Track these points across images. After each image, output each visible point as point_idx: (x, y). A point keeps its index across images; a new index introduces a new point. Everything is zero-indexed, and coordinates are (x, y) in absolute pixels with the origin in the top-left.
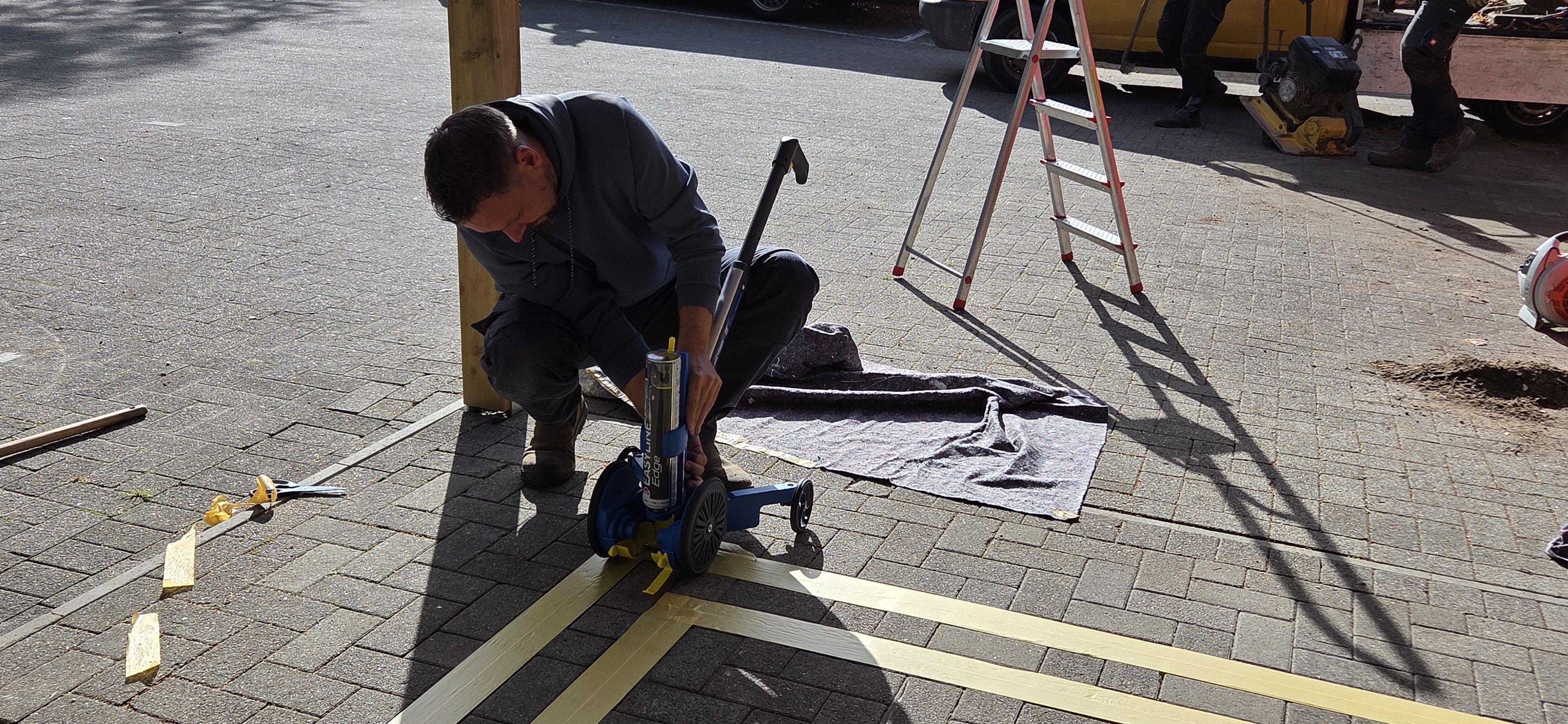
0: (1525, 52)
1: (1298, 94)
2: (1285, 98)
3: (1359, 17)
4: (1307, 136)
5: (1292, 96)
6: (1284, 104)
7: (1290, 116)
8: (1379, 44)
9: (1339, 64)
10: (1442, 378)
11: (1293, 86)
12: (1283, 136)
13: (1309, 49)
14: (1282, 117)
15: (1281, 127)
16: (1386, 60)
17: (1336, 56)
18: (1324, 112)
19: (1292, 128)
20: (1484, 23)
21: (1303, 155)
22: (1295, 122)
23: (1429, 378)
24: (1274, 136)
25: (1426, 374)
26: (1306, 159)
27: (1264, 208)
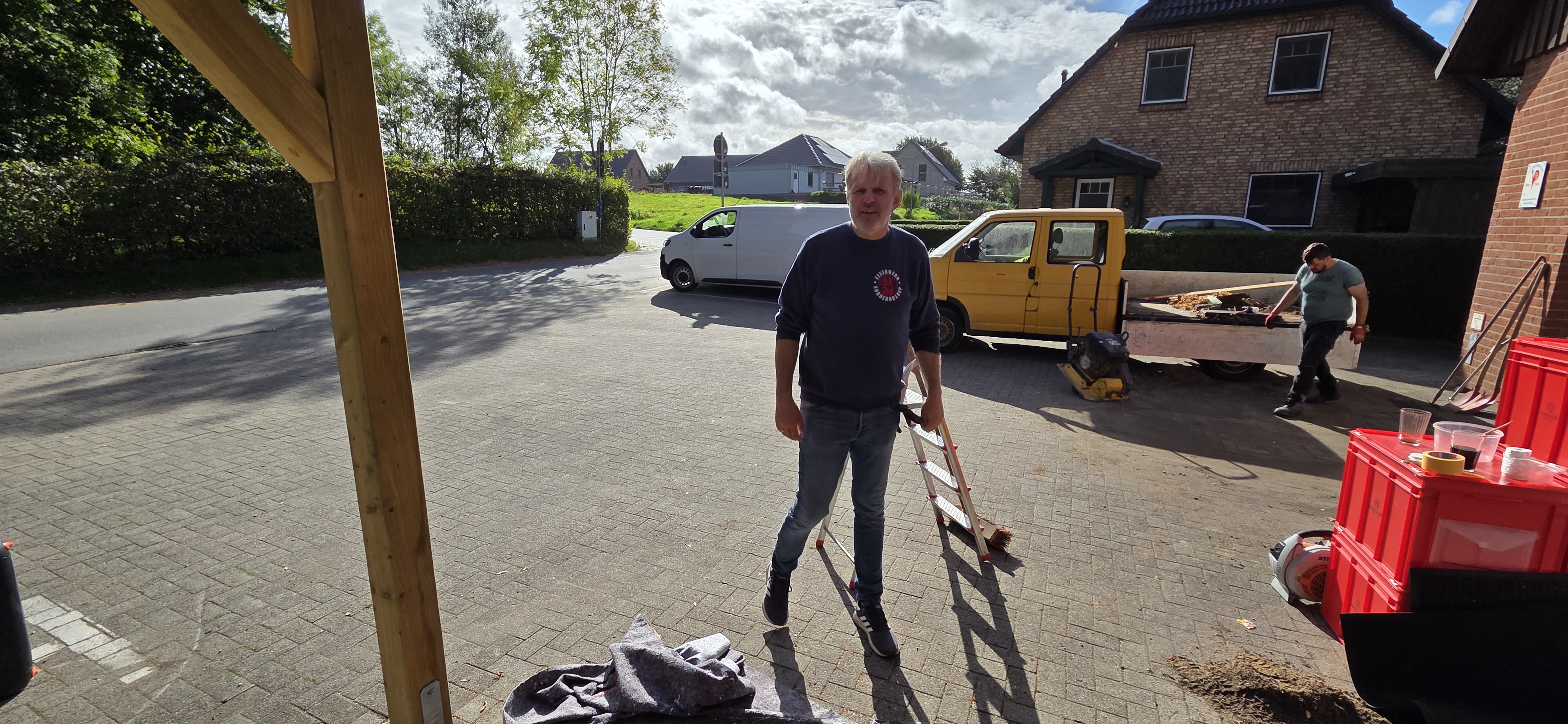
0: (1226, 333)
1: (1092, 365)
2: (1084, 367)
3: (1124, 313)
4: (1099, 389)
5: (1088, 366)
6: (1084, 370)
7: (1088, 377)
8: (1137, 328)
9: (1116, 349)
10: (1232, 693)
11: (1088, 360)
12: (1084, 389)
13: (1097, 340)
14: (1083, 377)
15: (1083, 383)
16: (1142, 337)
17: (1113, 344)
18: (1108, 375)
19: (1089, 384)
20: (1199, 317)
21: (1097, 402)
22: (1091, 380)
23: (1220, 692)
24: (1079, 389)
25: (1218, 687)
26: (1100, 404)
27: (1075, 456)
